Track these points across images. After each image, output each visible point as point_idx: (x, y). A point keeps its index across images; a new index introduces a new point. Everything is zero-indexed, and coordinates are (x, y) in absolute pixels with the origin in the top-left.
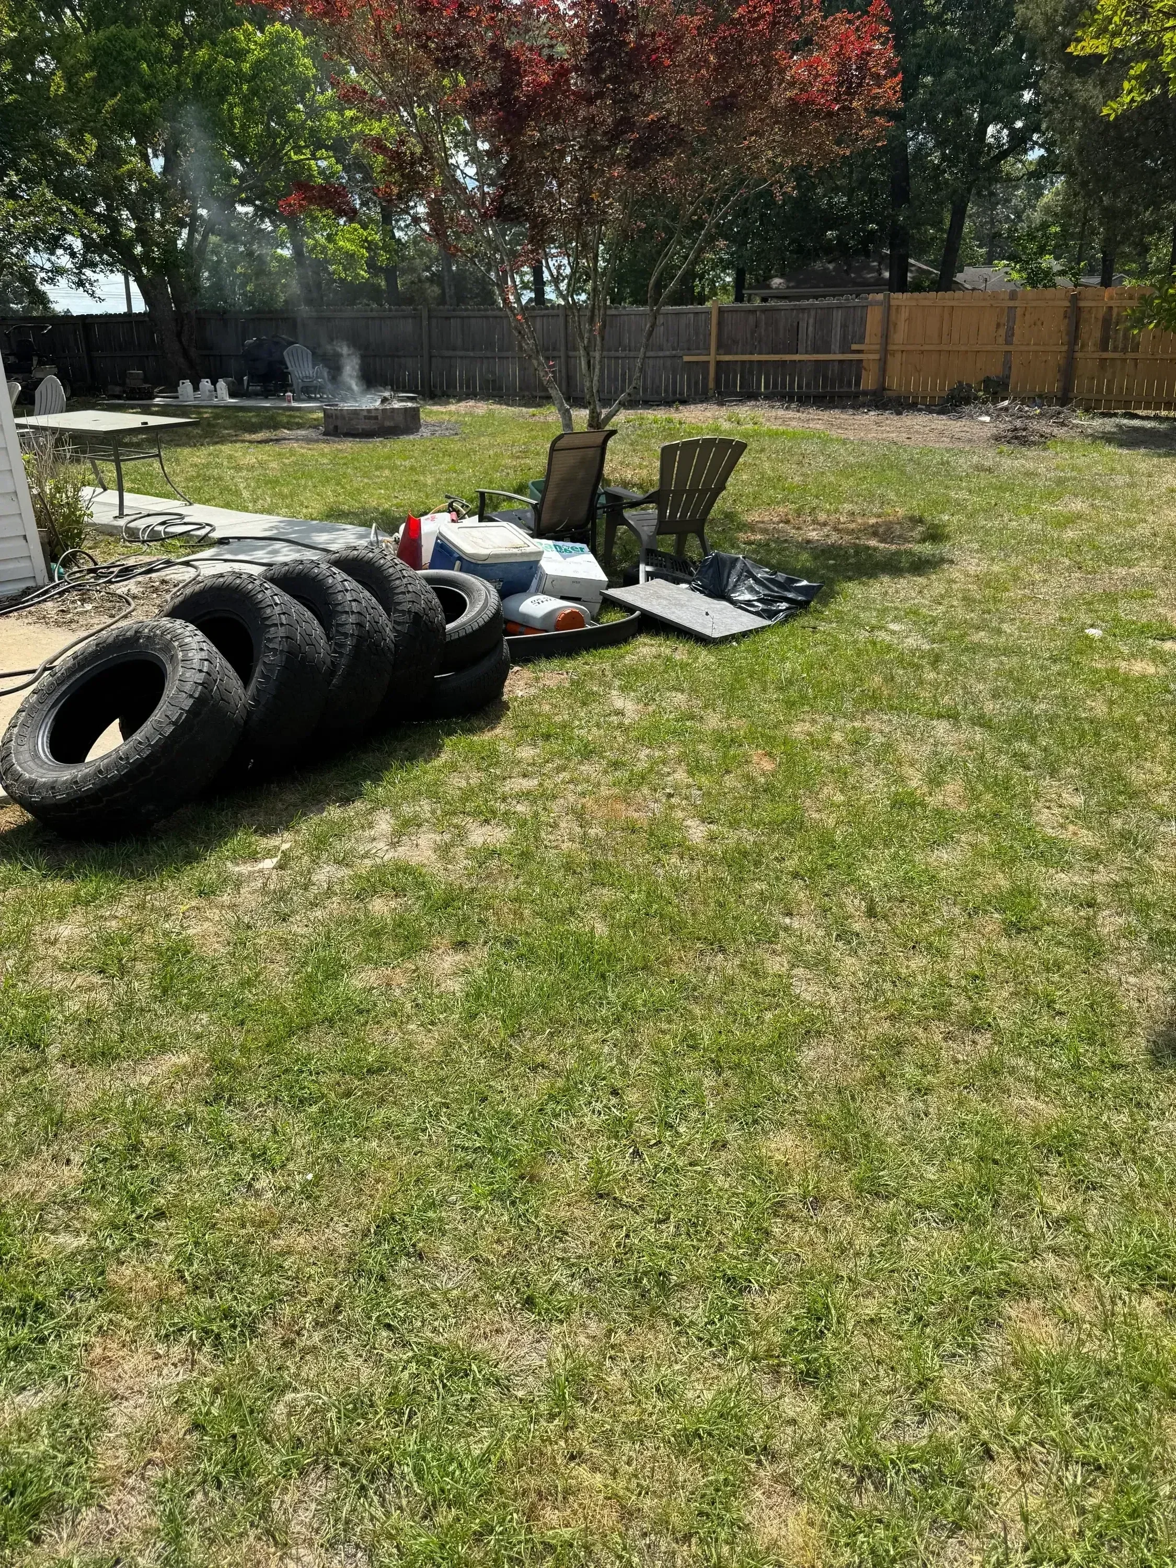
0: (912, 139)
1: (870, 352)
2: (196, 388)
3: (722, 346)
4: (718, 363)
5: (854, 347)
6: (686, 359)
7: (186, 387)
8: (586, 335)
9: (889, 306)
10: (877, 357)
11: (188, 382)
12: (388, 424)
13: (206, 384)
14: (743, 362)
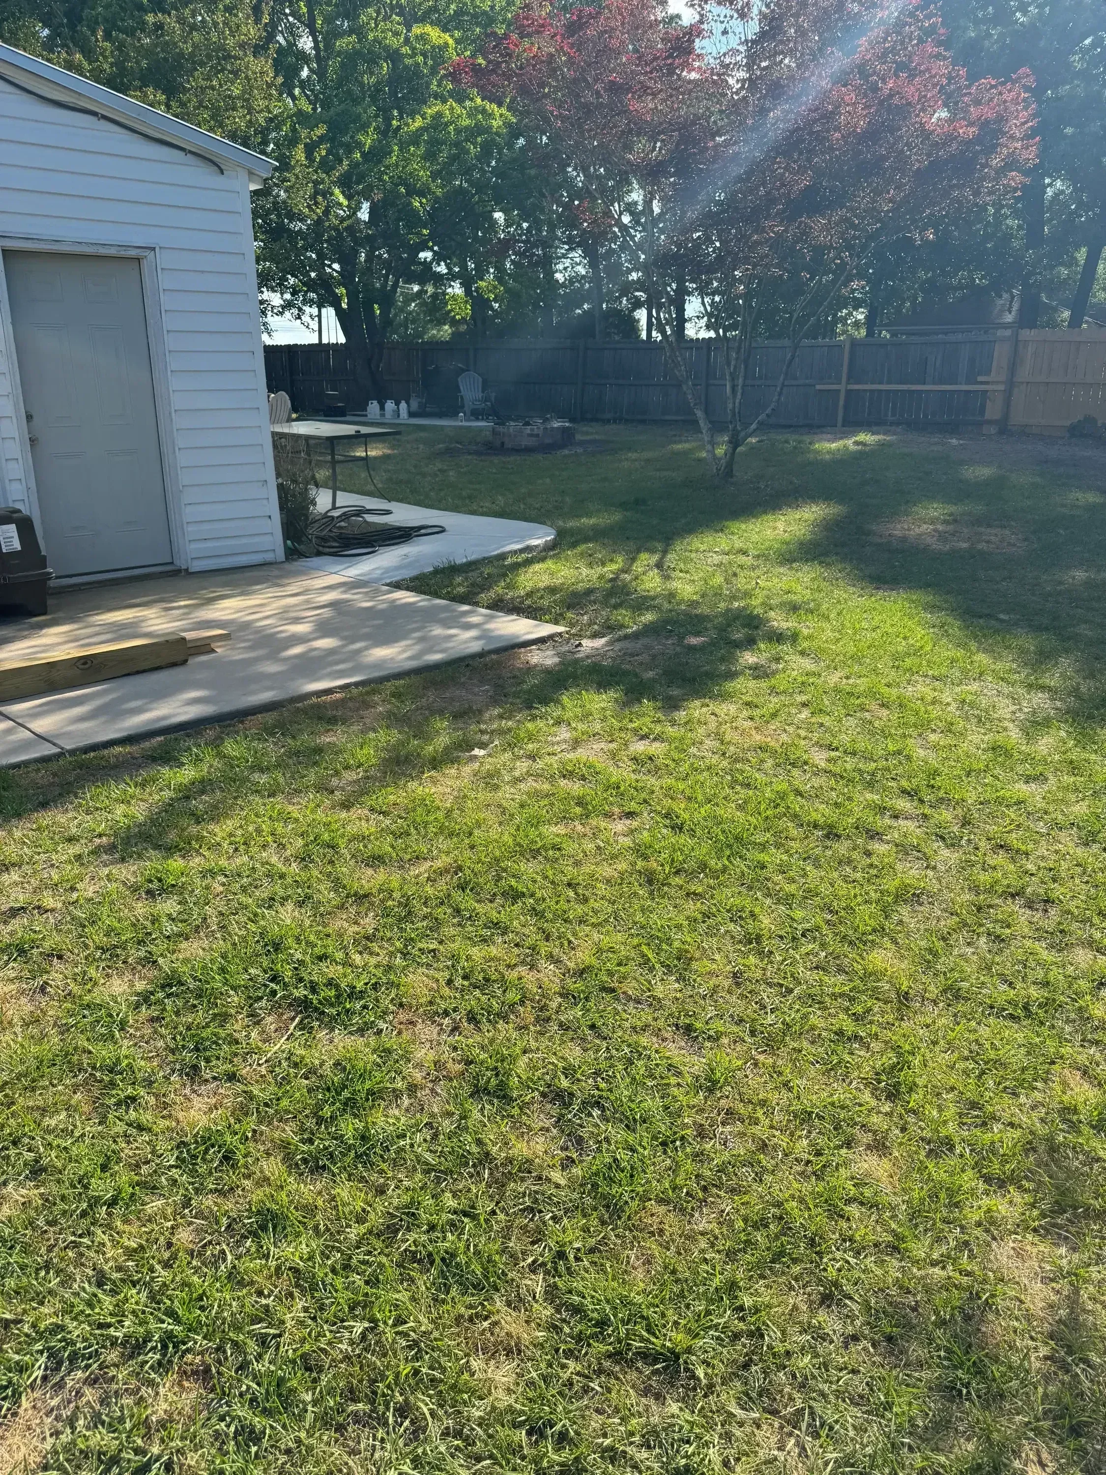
0: (1050, 185)
1: (998, 383)
2: (382, 408)
3: (852, 377)
4: (849, 392)
5: (980, 379)
6: (818, 387)
7: (373, 407)
8: (733, 363)
9: (1017, 341)
10: (1001, 387)
11: (375, 402)
12: (548, 441)
13: (390, 405)
14: (872, 391)
